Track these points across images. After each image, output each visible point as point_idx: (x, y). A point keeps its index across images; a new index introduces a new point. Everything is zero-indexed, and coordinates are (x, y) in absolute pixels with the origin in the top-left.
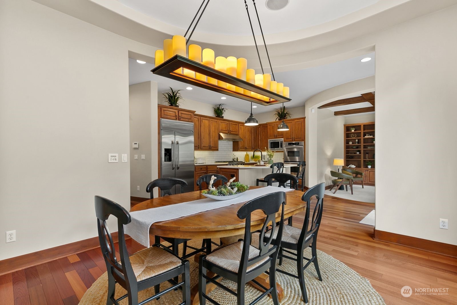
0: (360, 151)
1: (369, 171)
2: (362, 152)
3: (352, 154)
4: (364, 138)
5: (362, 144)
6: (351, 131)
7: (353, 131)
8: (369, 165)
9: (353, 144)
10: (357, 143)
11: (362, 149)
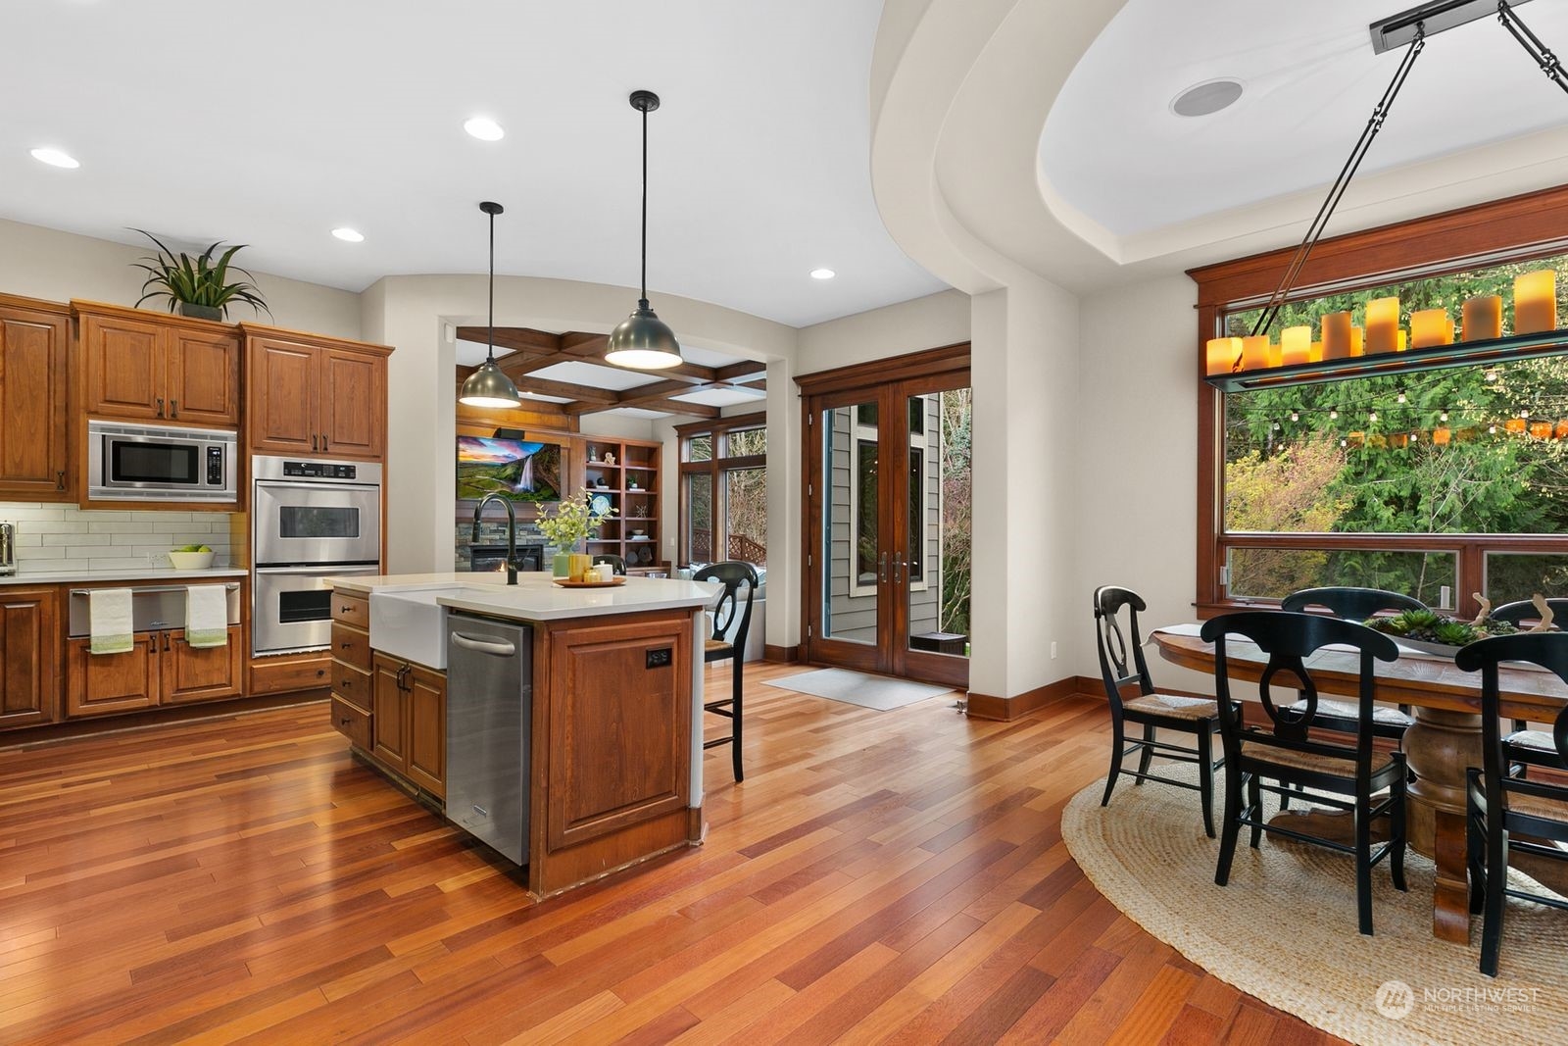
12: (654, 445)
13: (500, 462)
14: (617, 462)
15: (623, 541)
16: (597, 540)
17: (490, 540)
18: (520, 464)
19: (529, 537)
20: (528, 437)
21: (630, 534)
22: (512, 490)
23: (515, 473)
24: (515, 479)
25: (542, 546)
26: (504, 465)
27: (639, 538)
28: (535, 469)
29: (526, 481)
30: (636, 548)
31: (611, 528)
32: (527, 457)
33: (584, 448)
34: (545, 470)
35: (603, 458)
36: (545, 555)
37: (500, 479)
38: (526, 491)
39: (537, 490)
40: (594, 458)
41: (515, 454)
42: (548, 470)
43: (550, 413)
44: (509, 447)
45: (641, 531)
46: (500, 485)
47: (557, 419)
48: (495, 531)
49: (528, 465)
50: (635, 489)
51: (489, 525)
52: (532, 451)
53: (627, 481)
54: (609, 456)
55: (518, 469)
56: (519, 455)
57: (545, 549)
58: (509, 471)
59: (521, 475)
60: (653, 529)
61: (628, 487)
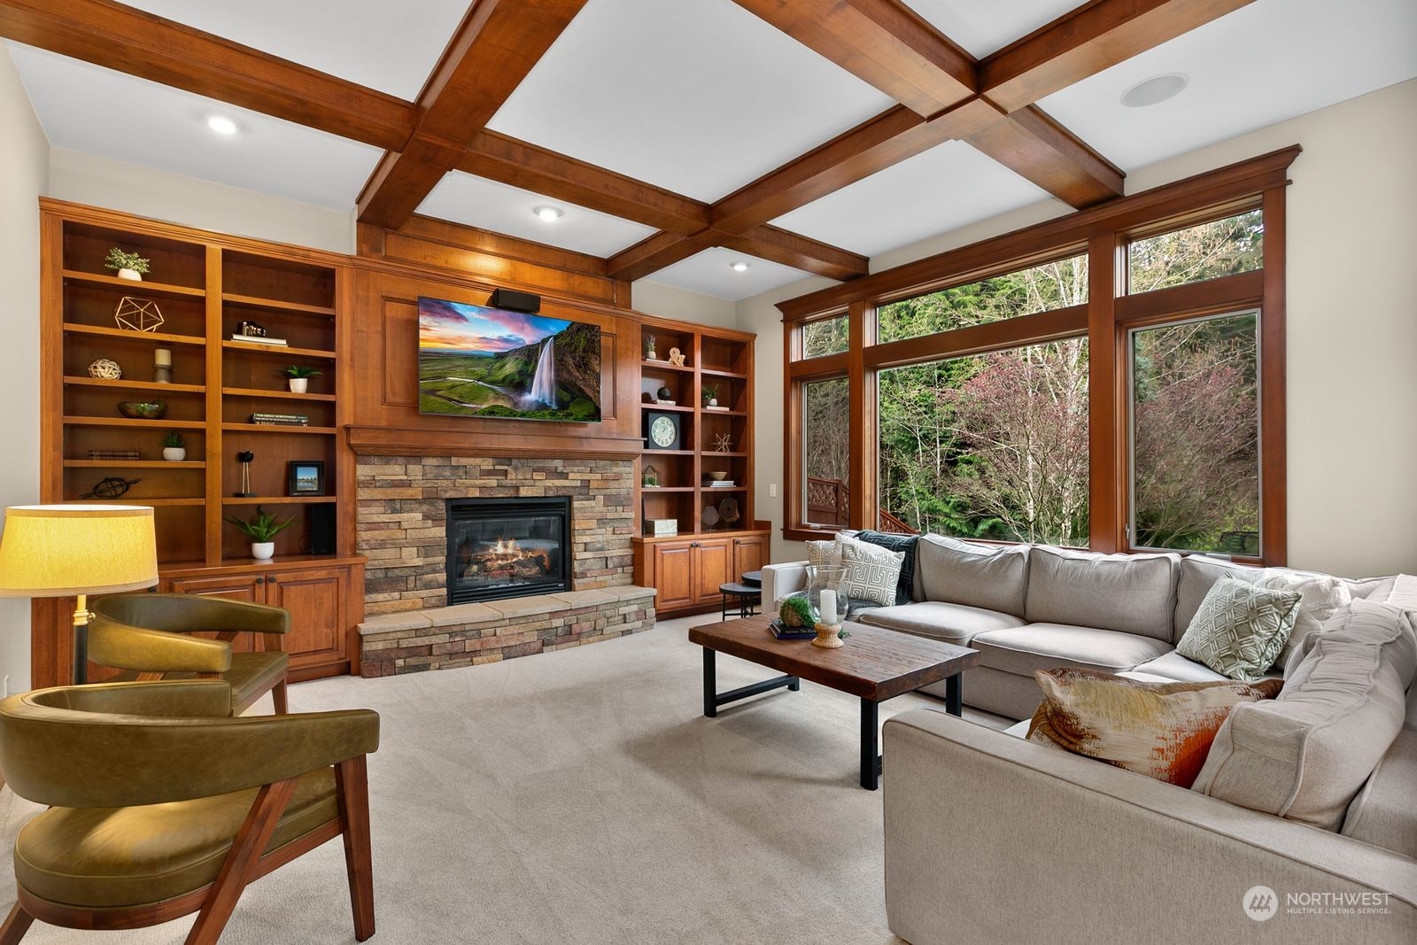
0: (194, 442)
1: (281, 586)
2: (215, 443)
3: (125, 457)
4: (227, 344)
5: (215, 388)
6: (115, 273)
7: (131, 275)
8: (261, 541)
9: (122, 377)
10: (162, 373)
11: (215, 422)
12: (743, 339)
13: (491, 350)
14: (689, 362)
15: (698, 489)
16: (657, 488)
17: (481, 488)
18: (531, 353)
19: (549, 483)
20: (545, 309)
21: (707, 478)
22: (516, 404)
23: (520, 372)
24: (521, 383)
25: (570, 498)
26: (500, 357)
27: (720, 484)
28: (559, 364)
29: (541, 388)
30: (714, 499)
31: (679, 469)
32: (544, 341)
33: (638, 334)
34: (578, 367)
35: (666, 357)
36: (577, 515)
37: (492, 383)
38: (541, 406)
39: (563, 405)
40: (653, 354)
41: (521, 336)
42: (584, 366)
43: (583, 273)
44: (508, 321)
45: (722, 474)
46: (491, 395)
47: (595, 286)
48: (489, 473)
49: (545, 358)
50: (714, 407)
51: (478, 461)
52: (555, 329)
53: (703, 394)
54: (675, 354)
55: (526, 364)
56: (528, 336)
57: (576, 504)
58: (510, 368)
59: (532, 376)
60: (740, 469)
61: (704, 404)
